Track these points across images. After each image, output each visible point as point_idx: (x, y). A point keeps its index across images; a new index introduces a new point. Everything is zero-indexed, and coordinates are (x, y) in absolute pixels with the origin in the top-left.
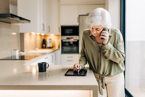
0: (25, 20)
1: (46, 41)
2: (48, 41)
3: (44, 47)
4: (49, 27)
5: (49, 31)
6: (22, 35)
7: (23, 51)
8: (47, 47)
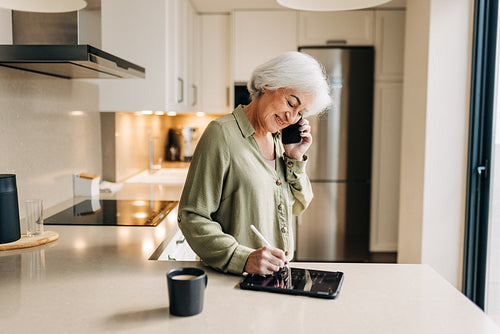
0: (130, 69)
1: (181, 135)
2: (186, 134)
3: (173, 158)
4: (194, 87)
5: (194, 104)
6: (108, 121)
7: (113, 180)
8: (182, 158)
